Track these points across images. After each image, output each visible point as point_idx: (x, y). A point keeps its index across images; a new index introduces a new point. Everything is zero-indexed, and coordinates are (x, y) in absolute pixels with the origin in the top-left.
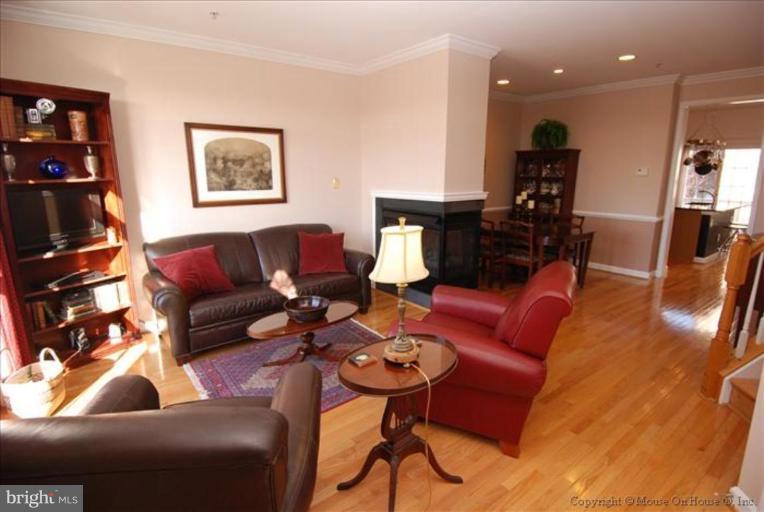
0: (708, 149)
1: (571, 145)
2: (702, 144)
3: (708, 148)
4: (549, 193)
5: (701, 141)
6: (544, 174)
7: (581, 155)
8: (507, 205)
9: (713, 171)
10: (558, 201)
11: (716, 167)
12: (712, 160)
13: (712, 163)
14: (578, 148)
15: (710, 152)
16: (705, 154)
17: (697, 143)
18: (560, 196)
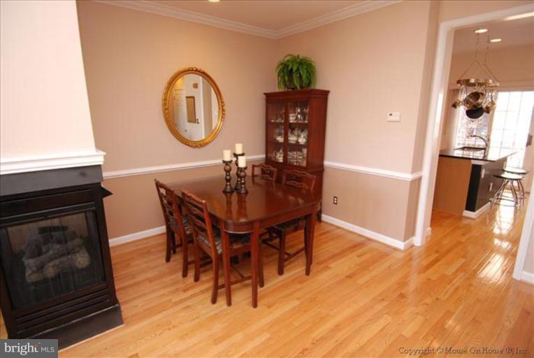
0: (480, 91)
1: (320, 85)
2: (473, 85)
3: (479, 89)
4: (297, 142)
5: (472, 81)
6: (292, 119)
7: (330, 97)
8: (261, 154)
9: (485, 114)
10: (305, 151)
11: (488, 110)
12: (484, 102)
13: (484, 106)
14: (326, 89)
15: (482, 94)
16: (476, 96)
17: (467, 83)
18: (307, 145)
